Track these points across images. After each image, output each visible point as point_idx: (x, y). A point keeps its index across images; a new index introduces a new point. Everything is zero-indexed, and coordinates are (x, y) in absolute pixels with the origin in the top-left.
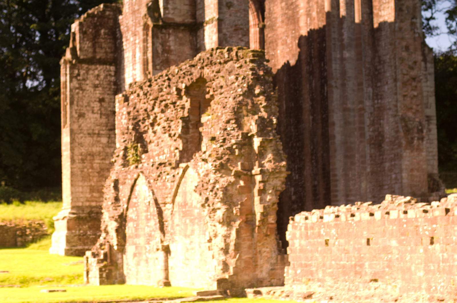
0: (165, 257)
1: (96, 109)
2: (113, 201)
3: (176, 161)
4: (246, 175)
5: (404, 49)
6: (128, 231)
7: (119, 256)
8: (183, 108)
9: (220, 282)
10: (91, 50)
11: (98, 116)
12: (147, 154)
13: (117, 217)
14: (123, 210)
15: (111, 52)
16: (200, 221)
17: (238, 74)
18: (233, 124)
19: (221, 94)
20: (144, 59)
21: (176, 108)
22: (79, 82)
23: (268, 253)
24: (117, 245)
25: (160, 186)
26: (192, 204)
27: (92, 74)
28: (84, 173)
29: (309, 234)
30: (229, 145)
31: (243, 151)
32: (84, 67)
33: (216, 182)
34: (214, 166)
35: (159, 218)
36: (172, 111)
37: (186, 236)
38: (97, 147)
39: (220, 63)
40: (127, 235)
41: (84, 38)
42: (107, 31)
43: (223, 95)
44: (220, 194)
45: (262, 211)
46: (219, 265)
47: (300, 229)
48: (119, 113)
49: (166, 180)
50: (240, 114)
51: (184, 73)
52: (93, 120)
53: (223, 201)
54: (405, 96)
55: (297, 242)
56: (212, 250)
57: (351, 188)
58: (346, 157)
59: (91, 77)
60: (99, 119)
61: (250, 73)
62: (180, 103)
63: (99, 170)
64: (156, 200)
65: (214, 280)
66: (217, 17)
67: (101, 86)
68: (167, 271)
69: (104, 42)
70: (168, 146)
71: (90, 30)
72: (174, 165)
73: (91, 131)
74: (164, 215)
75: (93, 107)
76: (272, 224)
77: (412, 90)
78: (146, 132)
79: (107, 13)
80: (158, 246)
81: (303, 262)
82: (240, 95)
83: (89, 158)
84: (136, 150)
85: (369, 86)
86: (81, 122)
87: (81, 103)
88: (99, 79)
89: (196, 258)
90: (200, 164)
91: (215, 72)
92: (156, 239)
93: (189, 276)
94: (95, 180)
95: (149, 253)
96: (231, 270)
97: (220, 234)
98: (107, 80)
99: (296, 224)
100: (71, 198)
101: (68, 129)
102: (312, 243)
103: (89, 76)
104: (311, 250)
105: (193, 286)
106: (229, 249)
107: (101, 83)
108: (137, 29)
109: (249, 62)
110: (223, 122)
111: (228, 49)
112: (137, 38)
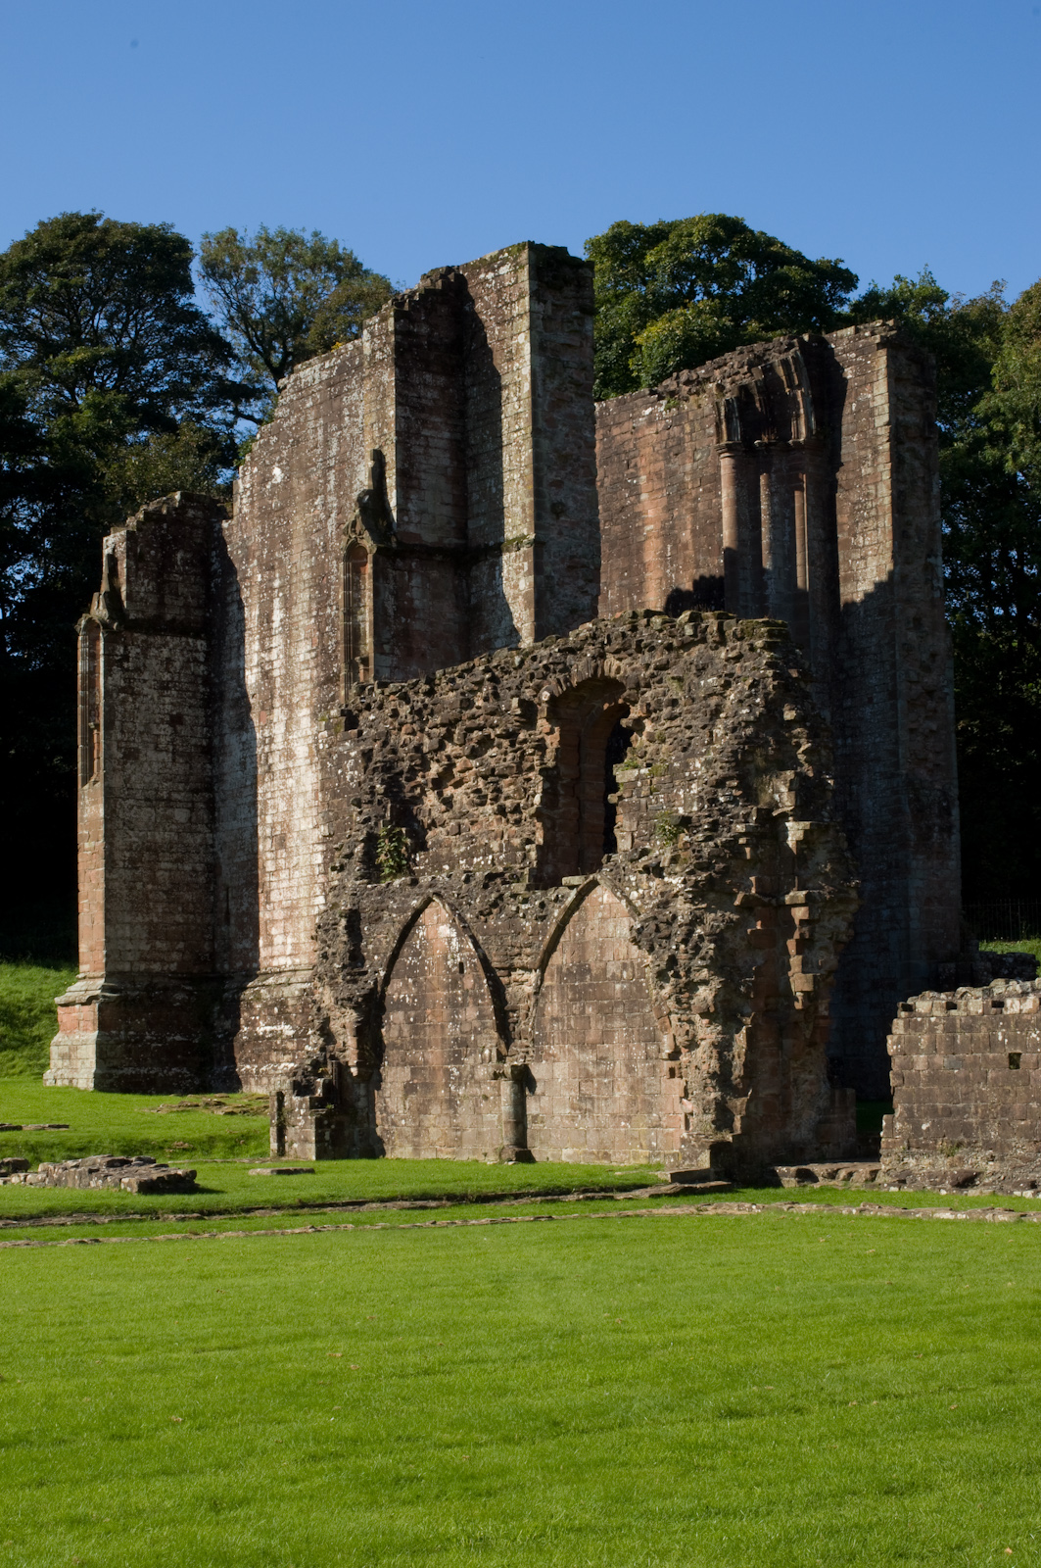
0: (515, 1094)
1: (164, 741)
2: (347, 961)
4: (771, 905)
5: (912, 625)
6: (388, 1031)
7: (361, 1091)
8: (541, 747)
10: (152, 600)
12: (427, 853)
13: (360, 1000)
14: (376, 983)
15: (198, 607)
16: (631, 1011)
17: (731, 675)
18: (733, 788)
19: (672, 718)
20: (346, 627)
21: (517, 746)
22: (127, 675)
23: (812, 1083)
24: (358, 1065)
25: (497, 927)
26: (605, 971)
27: (156, 657)
28: (135, 893)
30: (725, 837)
31: (761, 850)
32: (137, 639)
33: (696, 921)
34: (690, 883)
35: (494, 1003)
36: (506, 753)
37: (582, 1045)
38: (165, 830)
39: (669, 648)
41: (138, 569)
42: (189, 556)
43: (677, 722)
44: (709, 947)
45: (808, 988)
47: (932, 1030)
48: (330, 755)
50: (749, 766)
51: (546, 667)
52: (155, 766)
53: (717, 965)
54: (912, 731)
55: (920, 1061)
56: (681, 1077)
59: (153, 663)
60: (170, 765)
61: (770, 673)
63: (169, 886)
64: (485, 961)
65: (701, 1146)
66: (532, 536)
67: (175, 686)
68: (520, 1126)
69: (183, 581)
70: (493, 834)
71: (153, 552)
74: (508, 997)
75: (158, 736)
77: (927, 717)
78: (418, 800)
79: (191, 513)
80: (498, 1068)
81: (939, 1105)
82: (748, 724)
83: (146, 856)
84: (398, 843)
86: (129, 772)
87: (130, 725)
88: (172, 670)
89: (617, 1095)
90: (633, 879)
91: (652, 666)
92: (482, 1053)
93: (592, 1138)
94: (160, 910)
95: (460, 1085)
96: (738, 1124)
97: (702, 1039)
98: (188, 672)
99: (919, 1019)
100: (104, 952)
101: (100, 786)
102: (968, 1062)
103: (148, 662)
104: (967, 1079)
105: (605, 1162)
106: (731, 1074)
107: (176, 679)
108: (277, 554)
109: (762, 648)
110: (706, 783)
111: (691, 615)
112: (277, 575)
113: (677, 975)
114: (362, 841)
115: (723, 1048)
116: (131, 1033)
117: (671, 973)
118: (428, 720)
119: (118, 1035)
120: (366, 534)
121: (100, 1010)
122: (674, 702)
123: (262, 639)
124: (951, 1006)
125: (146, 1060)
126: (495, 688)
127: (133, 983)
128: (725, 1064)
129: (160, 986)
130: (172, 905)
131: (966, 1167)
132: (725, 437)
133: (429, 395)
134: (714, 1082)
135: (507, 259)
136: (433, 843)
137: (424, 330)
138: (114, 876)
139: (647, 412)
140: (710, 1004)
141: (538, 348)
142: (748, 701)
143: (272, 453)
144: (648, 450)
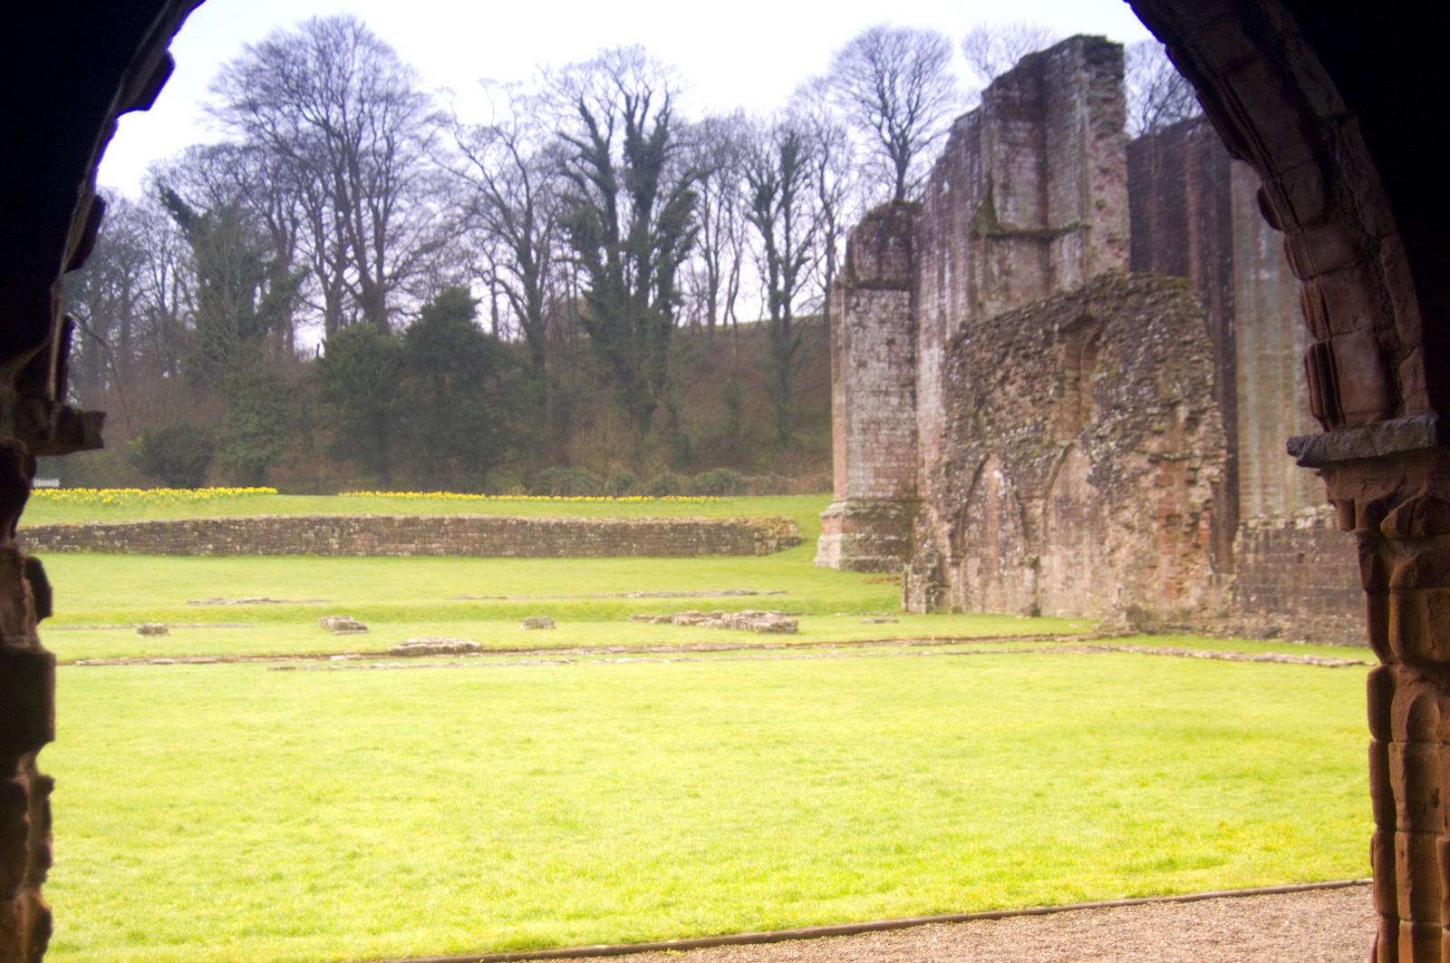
0: (1032, 575)
6: (970, 536)
9: (1131, 613)
10: (874, 268)
11: (885, 365)
12: (996, 426)
13: (953, 517)
14: (961, 506)
16: (1094, 525)
21: (1043, 359)
22: (859, 316)
23: (1199, 571)
24: (951, 556)
25: (1024, 472)
27: (877, 304)
28: (865, 449)
29: (1271, 546)
31: (1164, 424)
32: (865, 293)
34: (1119, 445)
35: (1022, 519)
36: (1037, 364)
38: (884, 411)
40: (968, 542)
43: (1124, 343)
46: (1126, 588)
47: (1257, 538)
49: (1035, 465)
50: (1158, 372)
51: (1057, 310)
55: (1251, 558)
57: (1271, 474)
58: (1263, 428)
60: (887, 370)
61: (1173, 311)
62: (1050, 353)
63: (887, 444)
64: (1017, 494)
66: (1083, 222)
67: (890, 321)
68: (1035, 595)
69: (894, 256)
70: (1028, 414)
72: (1046, 443)
73: (875, 388)
74: (1031, 515)
75: (879, 352)
80: (1021, 559)
81: (1261, 586)
82: (1158, 344)
85: (1298, 323)
86: (861, 374)
87: (861, 346)
88: (888, 311)
89: (1085, 577)
91: (1112, 309)
92: (1016, 550)
94: (882, 460)
95: (1005, 569)
98: (898, 312)
99: (1250, 531)
100: (847, 485)
101: (843, 384)
102: (1276, 559)
103: (872, 307)
104: (1275, 570)
107: (890, 317)
108: (947, 237)
109: (1170, 296)
112: (947, 250)
116: (863, 535)
118: (997, 344)
119: (854, 537)
121: (843, 521)
122: (1121, 331)
125: (872, 551)
127: (864, 505)
129: (881, 506)
130: (889, 457)
133: (1021, 135)
135: (1068, 46)
141: (1086, 102)
144: (1189, 158)
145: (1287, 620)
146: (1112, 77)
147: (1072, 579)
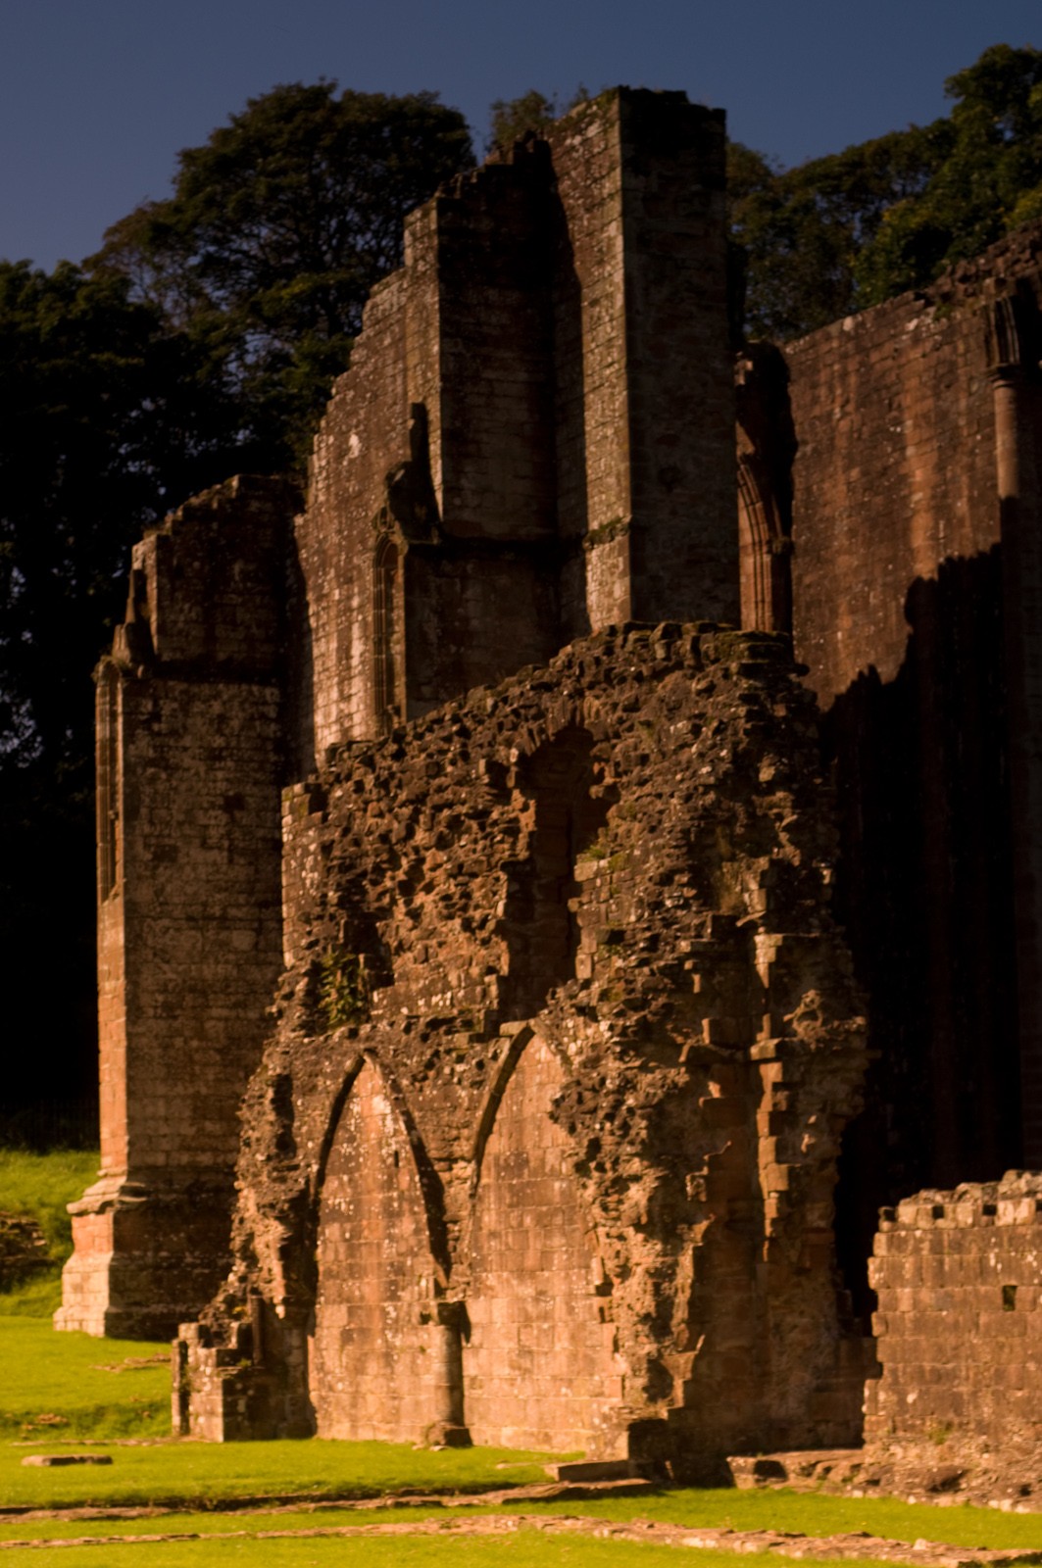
0: (449, 1345)
1: (214, 834)
2: (273, 1151)
3: (489, 1013)
4: (731, 1060)
6: (324, 1252)
7: (295, 1341)
8: (512, 829)
9: (640, 1432)
10: (196, 632)
11: (220, 857)
12: (389, 990)
13: (286, 1206)
14: (307, 1182)
15: (267, 640)
16: (571, 1221)
17: (701, 716)
18: (683, 885)
19: (642, 783)
20: (378, 662)
21: (488, 830)
22: (158, 741)
23: (805, 1331)
24: (285, 1302)
25: (433, 1100)
26: (543, 1161)
27: (202, 714)
28: (172, 1053)
29: (947, 1268)
30: (669, 958)
31: (718, 978)
32: (173, 689)
33: (627, 1085)
34: (618, 1030)
35: (428, 1211)
36: (476, 841)
37: (522, 1273)
38: (217, 962)
39: (639, 678)
40: (321, 1268)
41: (174, 590)
42: (251, 567)
43: (648, 788)
44: (640, 1127)
45: (784, 1185)
46: (635, 1372)
47: (917, 1250)
48: (294, 850)
49: (455, 1080)
50: (709, 853)
51: (515, 712)
52: (202, 872)
53: (650, 1152)
55: (905, 1294)
56: (612, 1321)
59: (198, 724)
60: (224, 868)
61: (742, 711)
62: (502, 814)
63: (223, 1041)
65: (619, 1425)
66: (627, 520)
67: (231, 755)
68: (456, 1394)
69: (243, 604)
70: (460, 962)
71: (196, 564)
72: (480, 1029)
73: (196, 910)
74: (447, 1201)
75: (206, 827)
76: (818, 1230)
78: (386, 913)
80: (426, 1306)
81: (927, 1366)
82: (708, 788)
83: (189, 1000)
84: (352, 976)
86: (162, 879)
87: (163, 813)
88: (227, 731)
89: (558, 1348)
90: (570, 1024)
91: (620, 707)
92: (418, 1283)
93: (532, 1411)
94: (211, 1077)
95: (396, 1331)
96: (679, 1392)
97: (638, 1265)
98: (252, 734)
99: (903, 1233)
100: (126, 1138)
101: (120, 900)
102: (957, 1299)
103: (190, 721)
104: (956, 1324)
105: (546, 1448)
106: (671, 1317)
107: (233, 743)
108: (355, 561)
109: (738, 673)
110: (650, 879)
111: (665, 629)
112: (356, 590)
113: (601, 1168)
114: (305, 974)
115: (661, 1276)
116: (164, 1254)
117: (593, 1165)
118: (396, 796)
119: (142, 1258)
120: (397, 527)
121: (116, 1221)
122: (644, 760)
123: (340, 683)
124: (938, 1213)
125: (184, 1292)
126: (464, 745)
127: (170, 1182)
128: (664, 1304)
129: (209, 1185)
130: (229, 1070)
131: (957, 1462)
132: (997, 358)
133: (494, 320)
134: (646, 1328)
135: (594, 115)
136: (400, 975)
137: (486, 225)
138: (141, 1029)
139: (912, 325)
140: (642, 1210)
141: (636, 241)
142: (711, 754)
143: (350, 414)
144: (913, 383)
145: (986, 1449)
146: (696, 188)
147: (530, 1352)
